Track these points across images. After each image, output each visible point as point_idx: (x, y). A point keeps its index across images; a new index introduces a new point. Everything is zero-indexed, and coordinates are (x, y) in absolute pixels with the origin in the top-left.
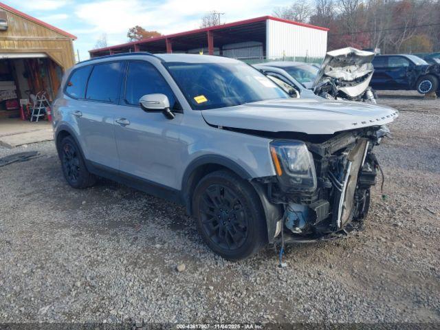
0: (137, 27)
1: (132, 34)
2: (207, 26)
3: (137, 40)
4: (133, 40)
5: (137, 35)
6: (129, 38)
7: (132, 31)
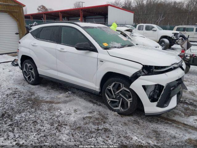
0: (42, 6)
1: (40, 9)
2: (76, 8)
3: (42, 12)
4: (40, 12)
5: (42, 10)
6: (38, 11)
7: (40, 7)
